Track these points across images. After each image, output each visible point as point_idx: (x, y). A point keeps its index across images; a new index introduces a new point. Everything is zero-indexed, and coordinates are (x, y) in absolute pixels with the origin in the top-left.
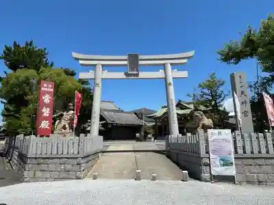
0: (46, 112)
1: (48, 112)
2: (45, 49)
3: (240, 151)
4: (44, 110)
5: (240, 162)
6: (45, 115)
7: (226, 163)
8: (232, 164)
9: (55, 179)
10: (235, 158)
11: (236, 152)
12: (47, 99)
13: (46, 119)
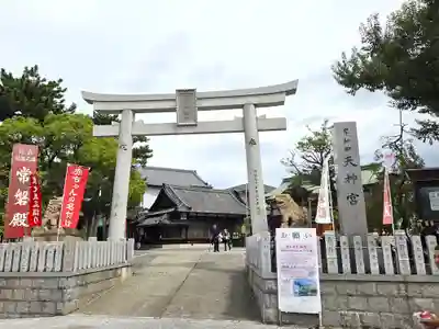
0: (22, 198)
1: (25, 198)
2: (61, 80)
3: (333, 268)
4: (18, 194)
5: (330, 289)
6: (20, 202)
7: (304, 291)
8: (314, 291)
9: (22, 315)
10: (321, 281)
11: (325, 269)
12: (24, 175)
13: (20, 209)
